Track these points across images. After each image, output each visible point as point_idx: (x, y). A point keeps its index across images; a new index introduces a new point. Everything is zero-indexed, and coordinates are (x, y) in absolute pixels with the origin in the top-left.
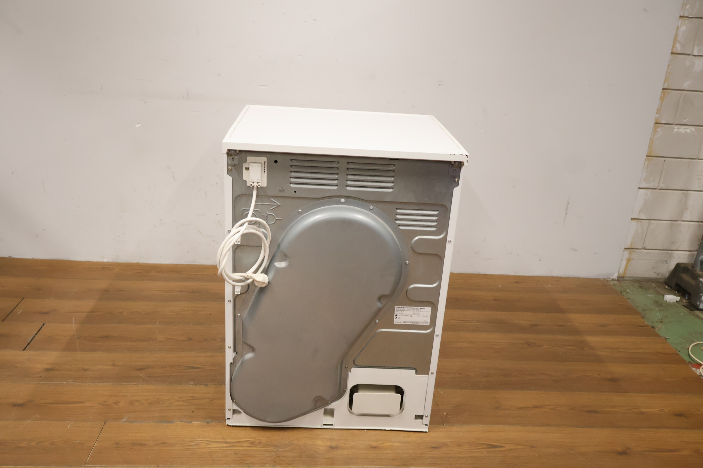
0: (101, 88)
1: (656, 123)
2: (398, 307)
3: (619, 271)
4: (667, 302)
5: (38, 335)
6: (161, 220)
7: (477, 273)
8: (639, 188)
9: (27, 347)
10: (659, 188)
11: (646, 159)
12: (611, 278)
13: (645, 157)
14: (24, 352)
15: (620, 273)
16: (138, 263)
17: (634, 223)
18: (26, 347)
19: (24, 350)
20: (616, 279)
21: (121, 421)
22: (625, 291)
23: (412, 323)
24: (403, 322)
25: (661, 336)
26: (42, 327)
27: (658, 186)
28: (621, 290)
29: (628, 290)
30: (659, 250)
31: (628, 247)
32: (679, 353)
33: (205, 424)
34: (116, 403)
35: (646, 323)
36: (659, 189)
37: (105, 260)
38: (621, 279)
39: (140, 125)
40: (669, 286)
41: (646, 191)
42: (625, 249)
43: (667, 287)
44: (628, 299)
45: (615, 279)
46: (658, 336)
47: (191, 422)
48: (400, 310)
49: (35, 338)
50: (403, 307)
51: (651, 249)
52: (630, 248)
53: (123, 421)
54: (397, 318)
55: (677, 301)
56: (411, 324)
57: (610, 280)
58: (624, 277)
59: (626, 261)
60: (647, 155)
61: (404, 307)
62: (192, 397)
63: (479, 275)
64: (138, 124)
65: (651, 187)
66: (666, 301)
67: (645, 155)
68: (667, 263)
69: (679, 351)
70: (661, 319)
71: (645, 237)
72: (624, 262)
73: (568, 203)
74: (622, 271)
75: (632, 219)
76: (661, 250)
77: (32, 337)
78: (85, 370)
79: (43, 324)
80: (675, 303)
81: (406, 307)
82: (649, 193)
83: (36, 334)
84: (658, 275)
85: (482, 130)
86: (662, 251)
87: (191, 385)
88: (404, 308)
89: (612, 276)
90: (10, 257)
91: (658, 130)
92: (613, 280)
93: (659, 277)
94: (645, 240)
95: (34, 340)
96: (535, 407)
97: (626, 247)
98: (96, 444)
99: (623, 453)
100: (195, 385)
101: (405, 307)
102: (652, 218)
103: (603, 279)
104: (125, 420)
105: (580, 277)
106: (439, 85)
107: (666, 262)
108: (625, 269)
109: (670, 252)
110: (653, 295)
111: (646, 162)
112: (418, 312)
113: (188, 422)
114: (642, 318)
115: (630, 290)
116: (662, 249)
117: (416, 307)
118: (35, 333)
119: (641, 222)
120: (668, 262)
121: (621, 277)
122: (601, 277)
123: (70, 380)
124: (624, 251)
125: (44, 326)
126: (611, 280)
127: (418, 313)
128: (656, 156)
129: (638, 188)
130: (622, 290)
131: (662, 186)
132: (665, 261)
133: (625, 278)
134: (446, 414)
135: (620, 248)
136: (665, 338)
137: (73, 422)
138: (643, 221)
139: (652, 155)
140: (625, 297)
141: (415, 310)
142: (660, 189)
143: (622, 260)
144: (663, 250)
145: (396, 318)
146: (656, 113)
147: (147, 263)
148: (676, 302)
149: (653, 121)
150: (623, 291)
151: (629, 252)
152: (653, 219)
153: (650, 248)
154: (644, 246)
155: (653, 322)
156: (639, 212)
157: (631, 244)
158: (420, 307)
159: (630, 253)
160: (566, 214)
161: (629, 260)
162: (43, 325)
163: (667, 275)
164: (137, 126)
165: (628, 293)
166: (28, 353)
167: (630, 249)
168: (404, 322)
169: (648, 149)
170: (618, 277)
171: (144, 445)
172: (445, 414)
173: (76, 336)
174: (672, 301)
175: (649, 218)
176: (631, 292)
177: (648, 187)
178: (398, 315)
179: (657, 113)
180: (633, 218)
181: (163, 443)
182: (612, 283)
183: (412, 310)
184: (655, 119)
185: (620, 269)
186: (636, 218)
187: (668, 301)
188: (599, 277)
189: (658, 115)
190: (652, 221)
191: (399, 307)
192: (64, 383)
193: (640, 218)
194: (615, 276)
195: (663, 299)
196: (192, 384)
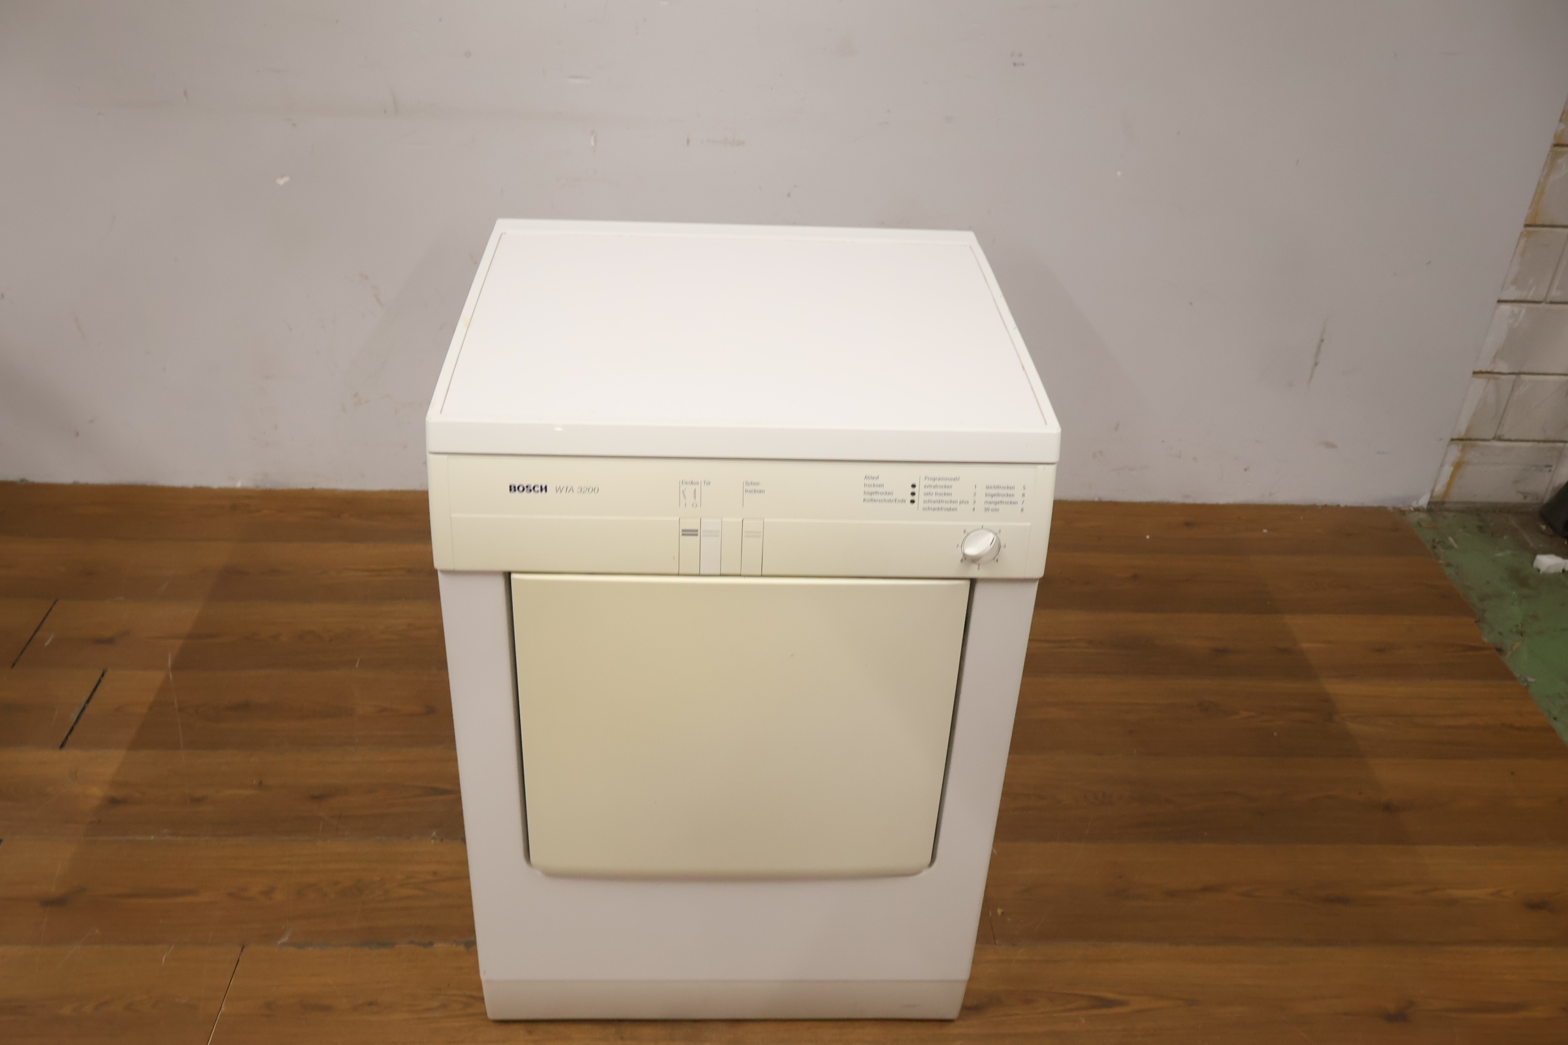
0: (185, 93)
1: (1556, 145)
3: (1433, 491)
4: (1541, 572)
5: (91, 703)
6: (356, 395)
7: (1096, 499)
8: (1500, 301)
9: (69, 738)
10: (1548, 300)
11: (1522, 233)
12: (1410, 506)
13: (1521, 228)
14: (64, 752)
15: (1435, 494)
16: (313, 489)
17: (1480, 382)
18: (67, 738)
19: (62, 746)
20: (1425, 507)
21: (279, 943)
22: (1443, 542)
25: (1517, 675)
26: (100, 681)
27: (1547, 293)
28: (1434, 540)
29: (1451, 539)
30: (1534, 441)
31: (1460, 437)
32: (1555, 725)
33: (462, 948)
34: (268, 893)
35: (1485, 640)
36: (1547, 303)
37: (239, 485)
38: (1436, 507)
39: (286, 179)
40: (1549, 525)
41: (1516, 308)
42: (1453, 440)
43: (1544, 527)
44: (1449, 565)
45: (1424, 509)
46: (1508, 675)
47: (431, 944)
49: (87, 711)
51: (1515, 441)
52: (1465, 437)
53: (284, 944)
55: (1564, 571)
57: (1410, 511)
58: (1443, 503)
59: (1452, 469)
60: (1528, 223)
62: (435, 873)
63: (1101, 504)
64: (282, 176)
65: (1529, 298)
66: (1539, 570)
67: (1522, 222)
68: (1550, 471)
69: (1555, 719)
70: (1522, 626)
71: (1504, 413)
72: (1448, 470)
73: (1322, 341)
74: (1440, 489)
75: (1475, 373)
76: (1539, 441)
77: (78, 711)
78: (197, 801)
79: (101, 672)
80: (1559, 574)
82: (1524, 311)
83: (88, 701)
84: (1525, 497)
85: (1119, 173)
86: (1542, 445)
87: (432, 841)
89: (1415, 502)
90: (22, 481)
91: (1560, 161)
92: (1417, 510)
93: (1528, 500)
94: (1502, 418)
95: (83, 716)
96: (1206, 889)
97: (1456, 437)
98: (223, 1009)
99: (1398, 1017)
100: (442, 840)
102: (1525, 369)
103: (1394, 508)
104: (285, 939)
105: (1339, 506)
106: (1015, 64)
107: (1548, 469)
108: (1449, 485)
109: (1561, 445)
110: (1509, 552)
111: (1523, 241)
113: (425, 945)
114: (1476, 622)
115: (1456, 541)
116: (1542, 438)
118: (85, 699)
119: (1497, 379)
120: (1553, 469)
121: (1436, 503)
122: (1389, 505)
123: (166, 830)
124: (1448, 445)
125: (106, 675)
126: (1412, 509)
128: (1548, 223)
129: (1496, 300)
130: (1437, 541)
131: (1555, 294)
132: (1546, 466)
133: (1446, 506)
134: (1003, 913)
135: (1441, 439)
136: (1526, 681)
137: (172, 947)
138: (1503, 377)
139: (1538, 223)
140: (1441, 562)
142: (1551, 303)
143: (1442, 465)
144: (1544, 441)
146: (1559, 117)
147: (333, 491)
148: (1561, 571)
149: (1550, 140)
150: (1439, 542)
151: (1460, 448)
152: (1526, 371)
153: (1513, 438)
154: (1499, 433)
155: (1500, 634)
156: (1495, 357)
157: (1468, 430)
159: (1463, 450)
160: (1316, 364)
161: (1458, 466)
162: (103, 675)
163: (1547, 498)
164: (281, 182)
165: (1451, 547)
166: (71, 755)
167: (1465, 441)
169: (1529, 209)
170: (1429, 503)
171: (327, 1009)
172: (999, 911)
173: (176, 705)
174: (1552, 571)
175: (1516, 371)
176: (1456, 546)
177: (1522, 298)
179: (1561, 120)
180: (1477, 370)
181: (371, 1004)
182: (1414, 518)
184: (1555, 136)
185: (1435, 486)
186: (1484, 370)
187: (1543, 569)
188: (1386, 505)
189: (1562, 126)
190: (1523, 377)
192: (152, 838)
193: (1496, 371)
194: (1423, 501)
195: (1532, 563)
196: (434, 838)
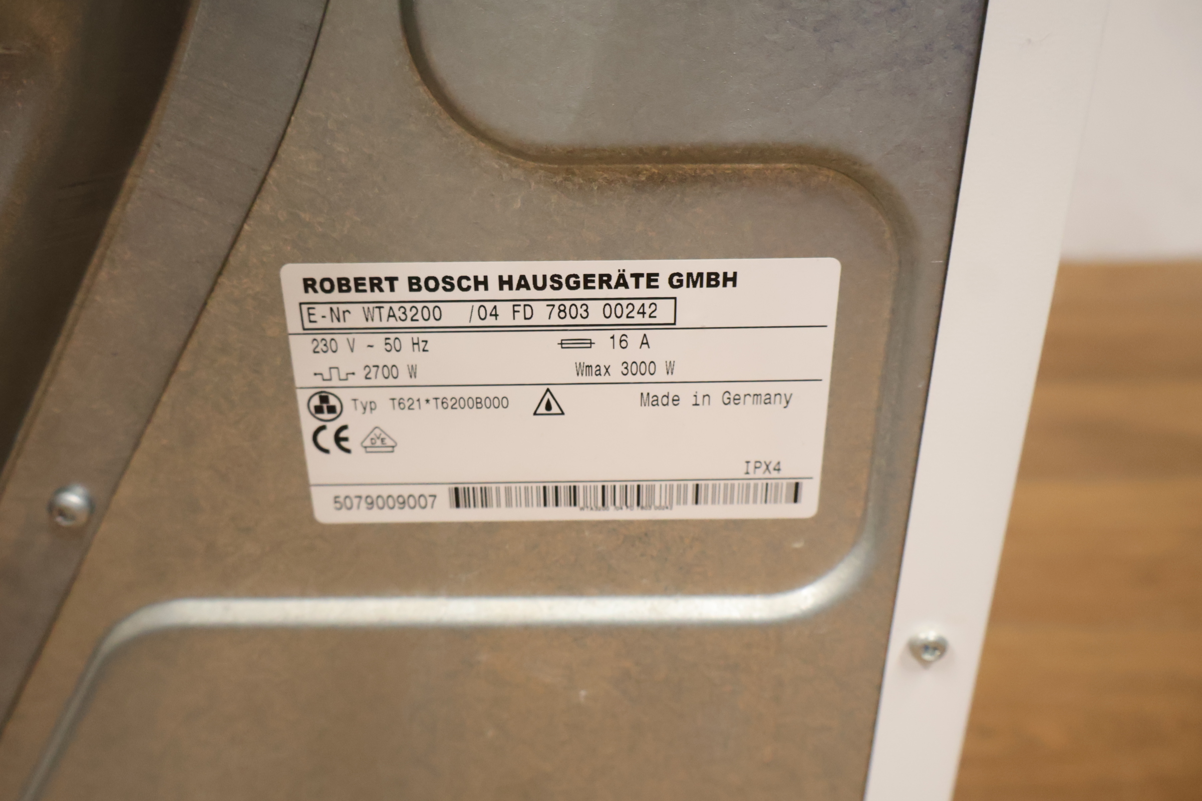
2: (318, 271)
23: (574, 501)
24: (444, 496)
48: (356, 317)
50: (403, 270)
54: (338, 439)
56: (565, 513)
61: (422, 270)
81: (455, 269)
88: (414, 283)
101: (440, 269)
112: (634, 337)
117: (612, 267)
127: (635, 353)
141: (596, 313)
145: (327, 439)
158: (665, 267)
168: (458, 497)
178: (344, 396)
183: (541, 312)
191: (335, 270)
